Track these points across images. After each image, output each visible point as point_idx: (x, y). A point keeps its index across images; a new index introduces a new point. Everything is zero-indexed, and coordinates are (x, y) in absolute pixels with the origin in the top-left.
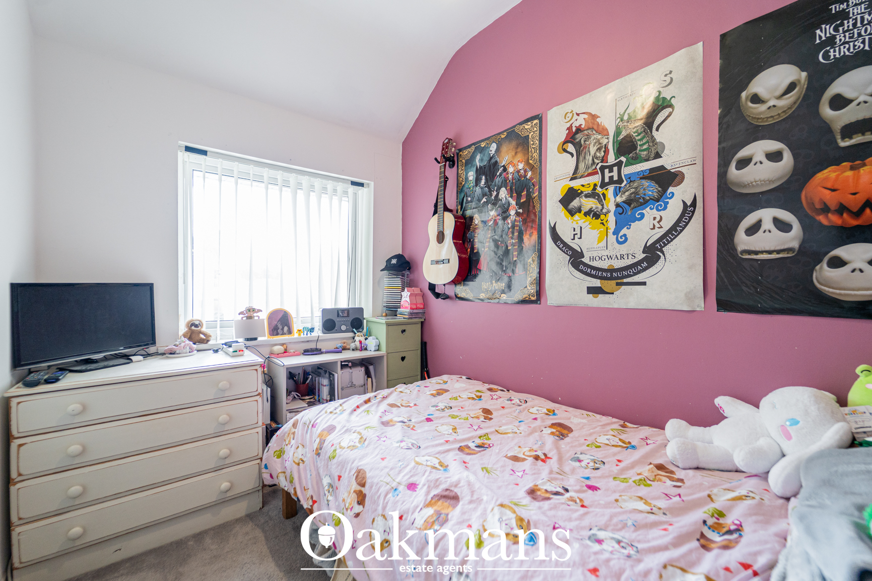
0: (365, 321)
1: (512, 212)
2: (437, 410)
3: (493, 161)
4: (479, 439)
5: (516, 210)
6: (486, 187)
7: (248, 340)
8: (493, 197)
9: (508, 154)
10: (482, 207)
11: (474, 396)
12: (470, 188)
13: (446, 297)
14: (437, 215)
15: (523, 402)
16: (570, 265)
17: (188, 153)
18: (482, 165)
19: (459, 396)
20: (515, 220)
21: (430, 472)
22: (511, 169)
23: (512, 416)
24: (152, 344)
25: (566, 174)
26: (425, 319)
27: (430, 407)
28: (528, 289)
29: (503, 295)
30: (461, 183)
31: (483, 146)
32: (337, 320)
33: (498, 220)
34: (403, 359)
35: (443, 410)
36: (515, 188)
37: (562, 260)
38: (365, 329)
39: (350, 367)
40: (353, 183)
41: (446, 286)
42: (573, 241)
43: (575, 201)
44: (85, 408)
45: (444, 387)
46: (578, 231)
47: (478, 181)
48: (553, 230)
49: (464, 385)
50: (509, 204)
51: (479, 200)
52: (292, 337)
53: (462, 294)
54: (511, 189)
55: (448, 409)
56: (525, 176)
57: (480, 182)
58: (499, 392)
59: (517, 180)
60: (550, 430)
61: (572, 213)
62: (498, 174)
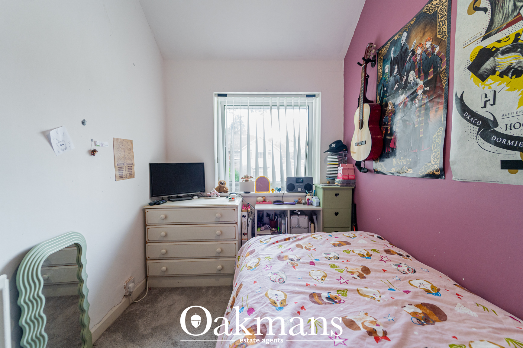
0: (314, 186)
1: (420, 92)
2: (325, 257)
3: (404, 49)
4: (336, 292)
5: (423, 89)
6: (397, 75)
7: (246, 193)
8: (403, 83)
9: (416, 38)
10: (395, 93)
11: (365, 254)
12: (386, 80)
13: (368, 171)
14: (359, 107)
15: (411, 271)
16: (479, 136)
17: (219, 97)
18: (395, 56)
19: (353, 251)
20: (422, 98)
21: (267, 305)
22: (419, 51)
23: (386, 282)
24: (203, 191)
25: (477, 35)
26: (355, 187)
27: (323, 254)
28: (432, 164)
29: (409, 170)
30: (380, 77)
31: (395, 39)
32: (296, 184)
33: (407, 102)
34: (336, 214)
35: (330, 258)
36: (423, 68)
37: (469, 132)
38: (313, 192)
39: (298, 215)
40: (308, 96)
41: (366, 162)
42: (485, 109)
43: (488, 62)
44: (166, 217)
45: (349, 240)
46: (491, 97)
47: (392, 70)
48: (461, 100)
49: (366, 243)
50: (417, 84)
51: (392, 88)
52: (269, 193)
53: (379, 169)
54: (419, 70)
55: (335, 259)
56: (433, 52)
57: (394, 71)
58: (396, 256)
59: (425, 59)
60: (413, 309)
61: (483, 78)
62: (408, 59)
